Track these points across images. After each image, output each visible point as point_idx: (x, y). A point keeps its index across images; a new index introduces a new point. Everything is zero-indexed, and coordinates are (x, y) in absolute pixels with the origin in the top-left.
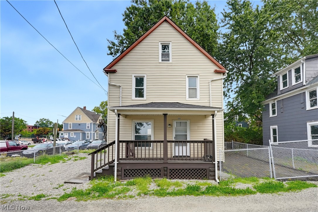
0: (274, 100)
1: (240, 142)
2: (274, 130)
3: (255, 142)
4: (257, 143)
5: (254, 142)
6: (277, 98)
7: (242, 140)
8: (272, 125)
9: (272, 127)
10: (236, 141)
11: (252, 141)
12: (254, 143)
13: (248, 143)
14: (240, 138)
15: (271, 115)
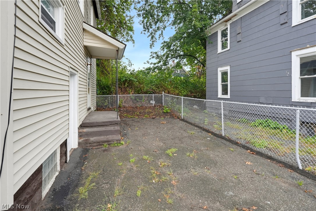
0: (225, 23)
1: (175, 95)
2: (225, 74)
3: (195, 94)
4: (198, 95)
5: (193, 94)
6: (230, 19)
7: (177, 92)
8: (221, 66)
9: (220, 70)
10: (169, 93)
11: (192, 93)
12: (194, 96)
13: (185, 96)
14: (175, 88)
15: (220, 50)
